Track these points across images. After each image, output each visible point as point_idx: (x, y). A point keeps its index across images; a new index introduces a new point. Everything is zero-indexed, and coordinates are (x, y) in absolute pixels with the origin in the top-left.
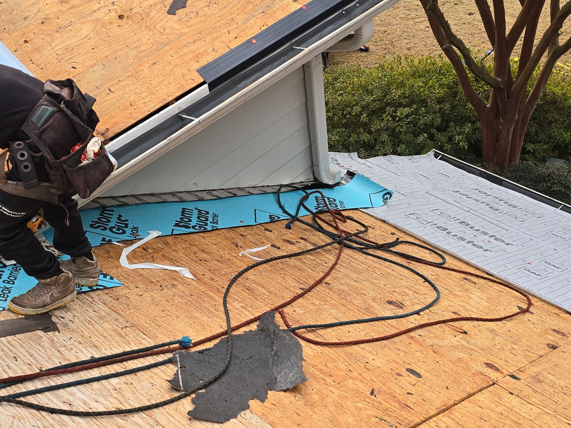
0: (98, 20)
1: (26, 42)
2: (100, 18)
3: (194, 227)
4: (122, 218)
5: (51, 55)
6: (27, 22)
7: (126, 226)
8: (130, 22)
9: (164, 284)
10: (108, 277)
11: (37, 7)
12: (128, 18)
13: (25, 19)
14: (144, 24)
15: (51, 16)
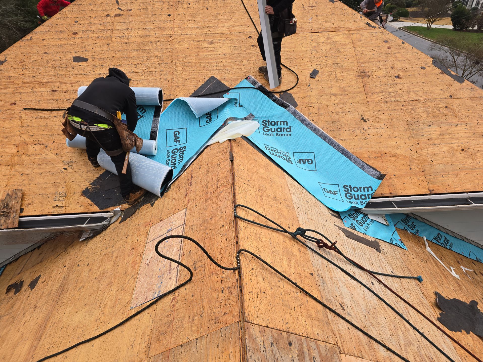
0: (452, 147)
1: (418, 144)
2: (453, 146)
3: (441, 243)
4: (414, 224)
5: (425, 152)
6: (422, 137)
7: (415, 228)
8: (466, 153)
9: (424, 260)
10: (403, 244)
11: (429, 133)
12: (465, 151)
13: (422, 135)
14: (471, 157)
15: (433, 138)
